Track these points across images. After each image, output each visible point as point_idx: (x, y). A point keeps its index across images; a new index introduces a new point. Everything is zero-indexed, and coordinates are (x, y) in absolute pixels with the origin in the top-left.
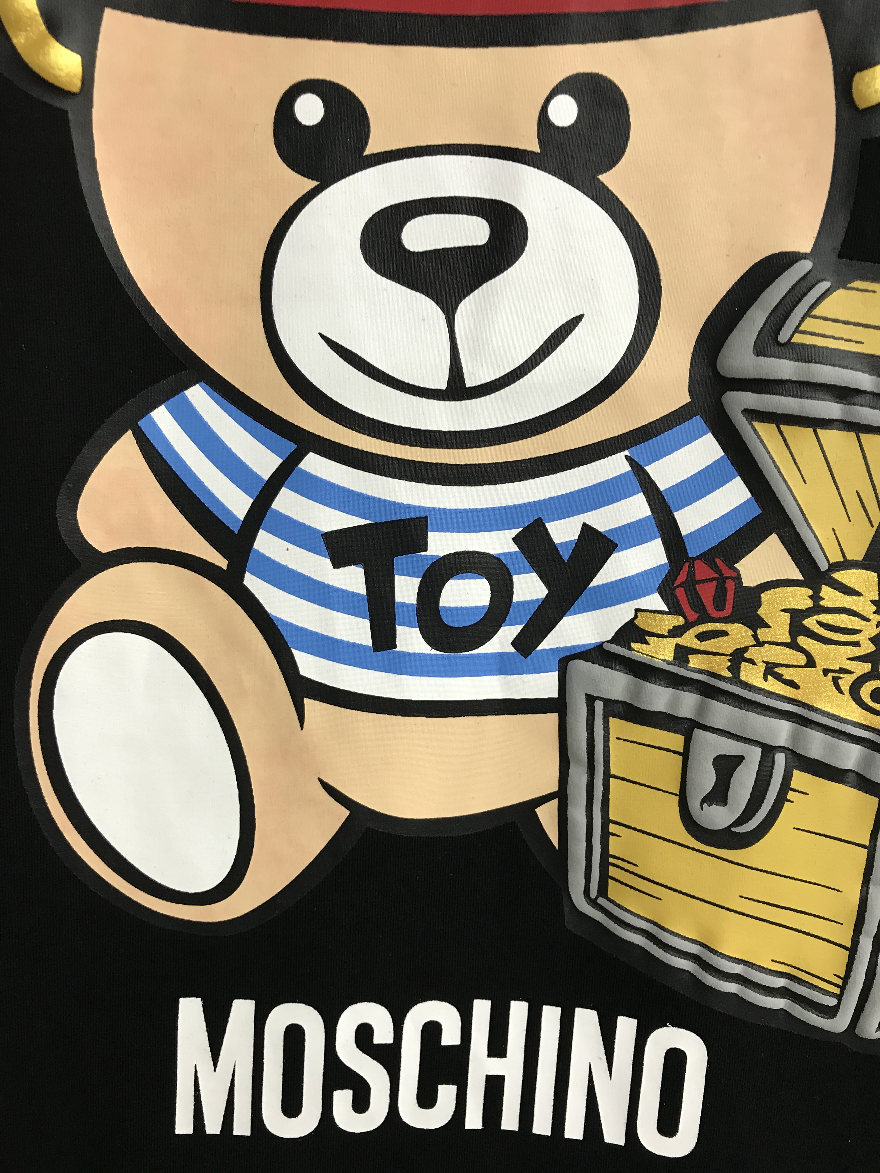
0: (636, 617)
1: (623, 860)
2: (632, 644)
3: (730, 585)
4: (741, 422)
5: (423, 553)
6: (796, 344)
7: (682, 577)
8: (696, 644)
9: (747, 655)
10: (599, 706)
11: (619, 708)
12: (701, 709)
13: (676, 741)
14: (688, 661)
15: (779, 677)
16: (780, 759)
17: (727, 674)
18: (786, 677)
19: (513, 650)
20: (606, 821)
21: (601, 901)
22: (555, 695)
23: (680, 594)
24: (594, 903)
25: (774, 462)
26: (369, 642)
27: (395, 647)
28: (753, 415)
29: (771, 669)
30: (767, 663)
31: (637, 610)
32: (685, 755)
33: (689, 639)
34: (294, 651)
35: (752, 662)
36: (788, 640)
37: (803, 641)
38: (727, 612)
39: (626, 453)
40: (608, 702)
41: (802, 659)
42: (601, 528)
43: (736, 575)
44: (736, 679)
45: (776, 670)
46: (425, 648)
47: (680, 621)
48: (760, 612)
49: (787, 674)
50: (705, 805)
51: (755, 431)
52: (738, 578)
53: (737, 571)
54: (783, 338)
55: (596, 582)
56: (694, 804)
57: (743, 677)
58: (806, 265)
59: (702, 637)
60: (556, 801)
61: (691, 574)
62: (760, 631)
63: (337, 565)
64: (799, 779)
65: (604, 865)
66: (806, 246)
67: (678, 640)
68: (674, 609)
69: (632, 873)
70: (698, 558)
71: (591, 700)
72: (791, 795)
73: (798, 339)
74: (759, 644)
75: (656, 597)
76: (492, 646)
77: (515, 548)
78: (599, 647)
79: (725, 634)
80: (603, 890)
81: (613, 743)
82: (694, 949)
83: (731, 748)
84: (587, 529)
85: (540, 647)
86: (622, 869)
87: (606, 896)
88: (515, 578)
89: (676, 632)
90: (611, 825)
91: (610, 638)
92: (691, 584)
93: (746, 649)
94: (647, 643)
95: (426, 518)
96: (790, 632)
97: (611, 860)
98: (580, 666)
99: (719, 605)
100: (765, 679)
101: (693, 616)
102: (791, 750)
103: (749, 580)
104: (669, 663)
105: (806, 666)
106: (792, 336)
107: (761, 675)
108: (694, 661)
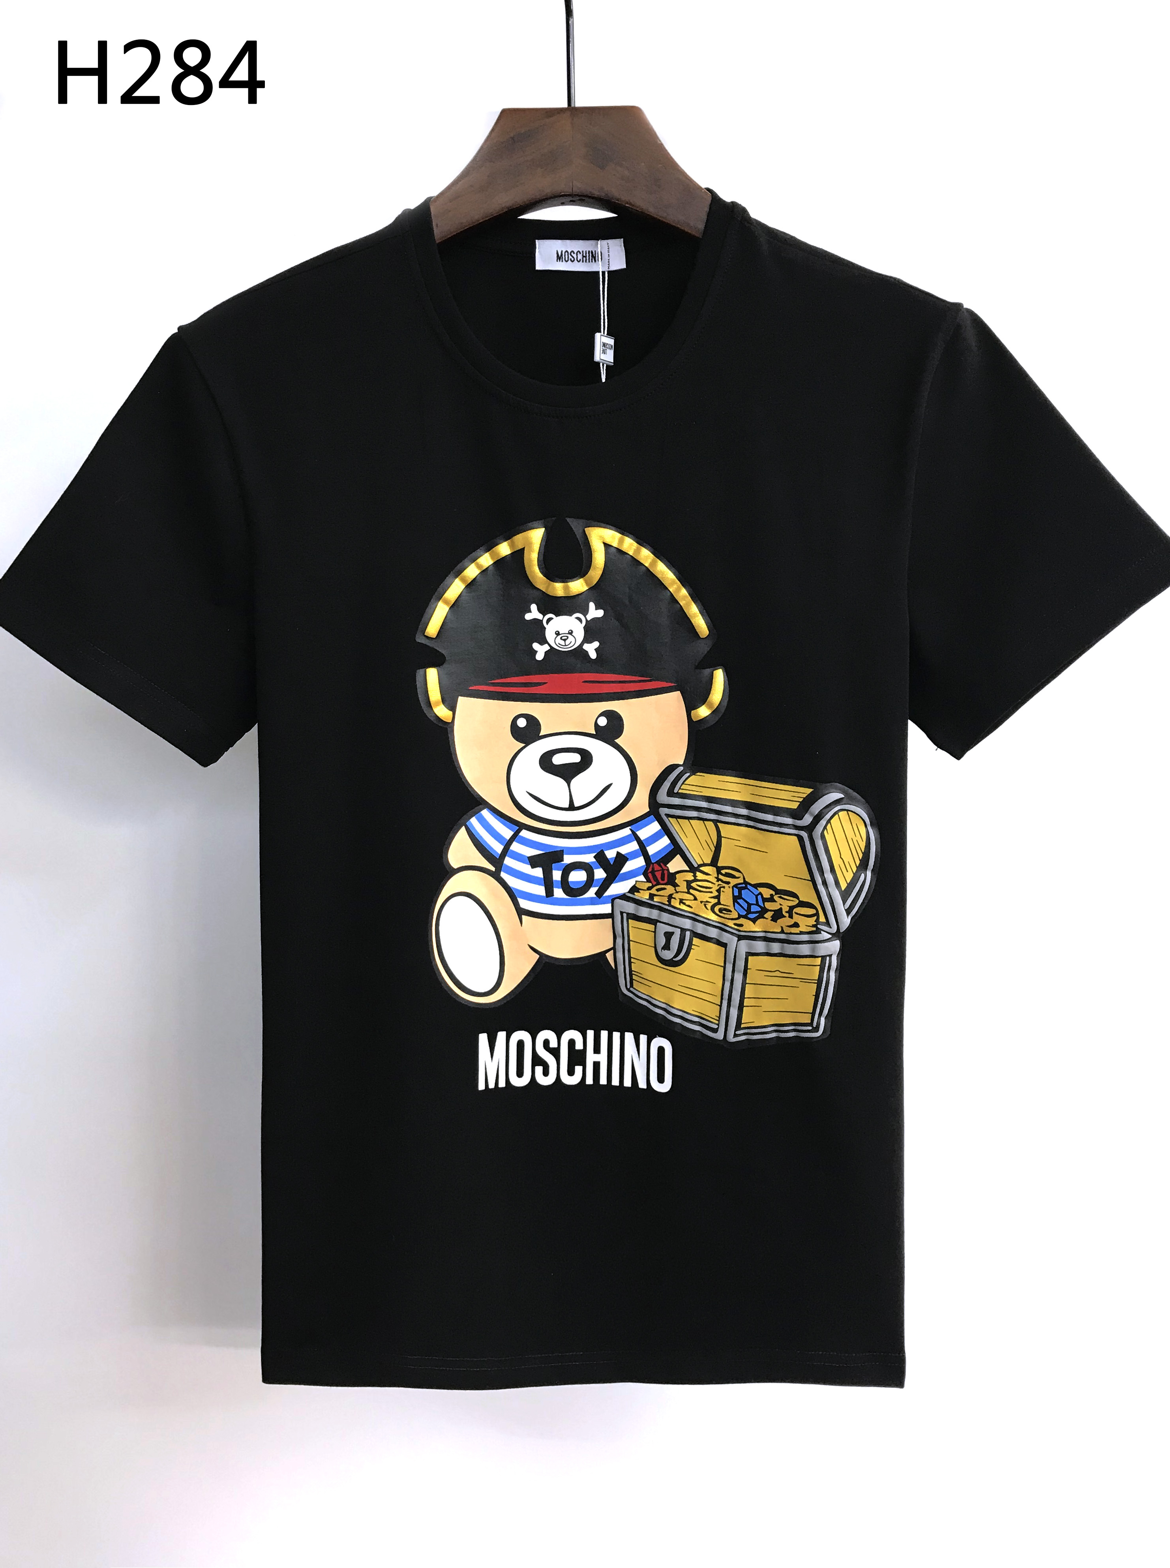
0: (636, 883)
1: (637, 972)
2: (635, 893)
3: (666, 872)
4: (665, 818)
5: (562, 862)
6: (680, 793)
7: (650, 870)
8: (656, 893)
9: (673, 896)
10: (625, 915)
11: (632, 916)
12: (659, 916)
13: (651, 927)
14: (653, 899)
15: (684, 904)
16: (688, 934)
17: (667, 903)
18: (687, 904)
19: (595, 896)
20: (630, 958)
21: (631, 989)
22: (611, 912)
23: (650, 875)
24: (629, 990)
25: (676, 831)
26: (545, 895)
27: (553, 895)
28: (668, 816)
29: (681, 901)
30: (680, 899)
31: (636, 881)
32: (655, 932)
33: (653, 891)
34: (518, 899)
35: (675, 898)
36: (687, 891)
37: (691, 891)
38: (666, 881)
39: (630, 827)
40: (628, 914)
41: (692, 898)
42: (623, 853)
43: (667, 869)
44: (670, 905)
45: (683, 901)
46: (565, 896)
47: (650, 885)
48: (676, 881)
49: (687, 903)
50: (663, 950)
51: (670, 821)
52: (668, 870)
53: (668, 867)
54: (676, 791)
55: (623, 871)
56: (659, 950)
57: (672, 904)
58: (682, 768)
59: (658, 890)
60: (612, 951)
61: (653, 868)
62: (676, 888)
63: (533, 867)
64: (696, 941)
65: (631, 975)
66: (681, 763)
67: (650, 892)
68: (648, 881)
69: (640, 977)
70: (655, 863)
71: (622, 913)
72: (693, 947)
73: (680, 791)
74: (677, 892)
75: (642, 876)
76: (587, 895)
77: (594, 860)
78: (624, 894)
79: (665, 889)
80: (632, 985)
81: (630, 929)
82: (664, 1006)
83: (670, 929)
84: (618, 853)
85: (604, 895)
86: (637, 976)
87: (632, 987)
88: (595, 871)
89: (649, 889)
90: (632, 959)
91: (628, 891)
92: (653, 872)
93: (672, 894)
94: (639, 892)
95: (563, 850)
96: (687, 888)
97: (633, 973)
98: (618, 901)
99: (663, 879)
100: (680, 904)
101: (655, 883)
102: (692, 930)
103: (672, 870)
104: (647, 899)
105: (694, 900)
106: (679, 790)
107: (678, 903)
108: (656, 899)
